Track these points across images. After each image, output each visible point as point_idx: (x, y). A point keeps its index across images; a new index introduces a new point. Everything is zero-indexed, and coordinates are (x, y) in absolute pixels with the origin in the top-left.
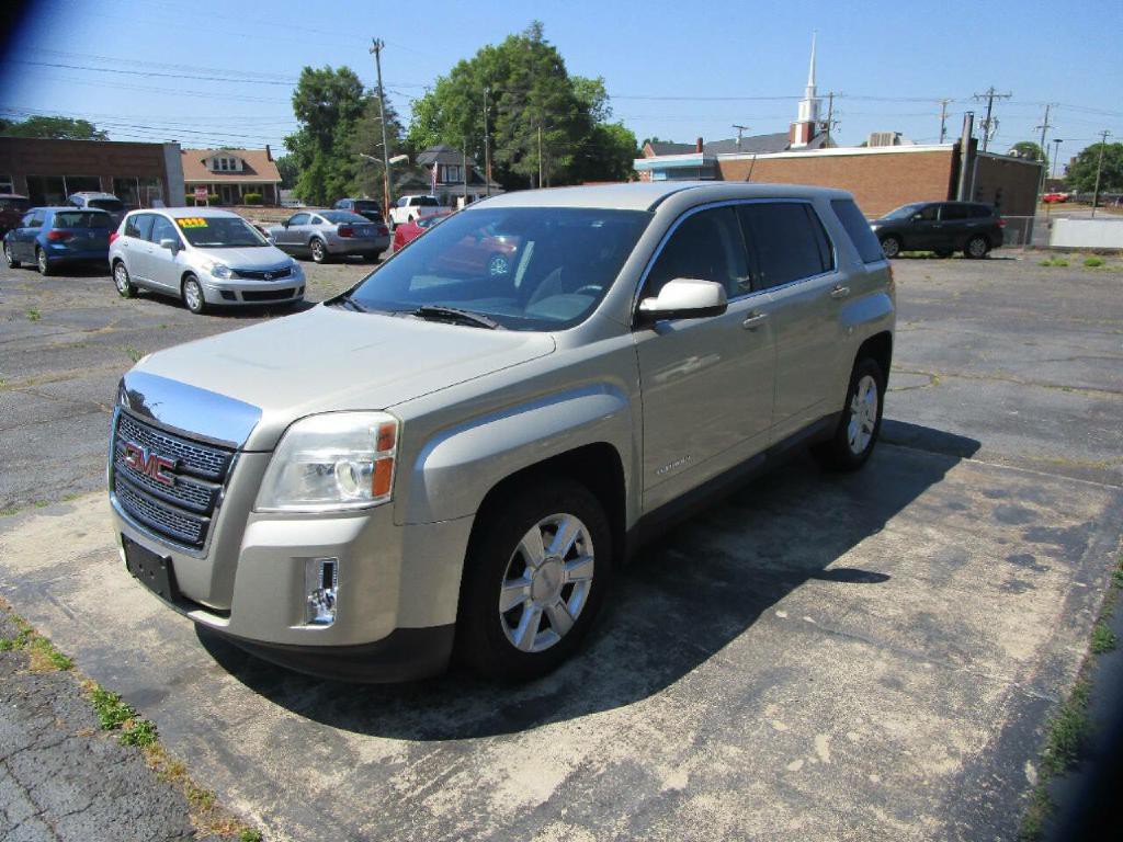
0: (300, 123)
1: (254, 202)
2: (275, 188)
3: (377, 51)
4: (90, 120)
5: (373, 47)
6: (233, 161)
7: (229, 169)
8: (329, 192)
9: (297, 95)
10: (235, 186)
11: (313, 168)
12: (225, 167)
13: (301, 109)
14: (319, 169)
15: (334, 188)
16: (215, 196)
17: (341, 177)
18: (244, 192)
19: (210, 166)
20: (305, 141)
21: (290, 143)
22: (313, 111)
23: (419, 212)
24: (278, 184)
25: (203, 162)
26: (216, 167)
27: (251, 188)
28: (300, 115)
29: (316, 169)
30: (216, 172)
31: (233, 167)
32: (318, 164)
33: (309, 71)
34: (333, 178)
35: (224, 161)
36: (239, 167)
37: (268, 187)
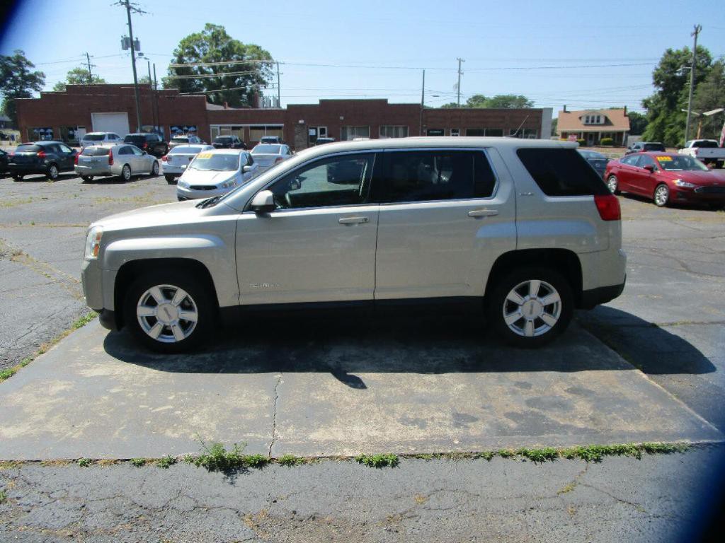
0: (656, 89)
1: (607, 144)
2: (624, 134)
3: (696, 33)
4: (526, 96)
5: (694, 31)
6: (599, 117)
7: (595, 122)
8: (667, 137)
9: (657, 70)
10: (597, 134)
11: (658, 120)
12: (593, 121)
13: (658, 79)
14: (663, 120)
15: (670, 134)
16: (582, 139)
17: (678, 126)
18: (602, 137)
19: (584, 120)
20: (657, 102)
21: (646, 104)
22: (667, 80)
23: (697, 152)
24: (627, 132)
25: (580, 118)
26: (587, 121)
27: (608, 134)
28: (657, 83)
29: (660, 121)
30: (587, 124)
31: (598, 121)
32: (663, 117)
33: (670, 52)
34: (671, 127)
35: (593, 118)
36: (602, 121)
37: (620, 134)
